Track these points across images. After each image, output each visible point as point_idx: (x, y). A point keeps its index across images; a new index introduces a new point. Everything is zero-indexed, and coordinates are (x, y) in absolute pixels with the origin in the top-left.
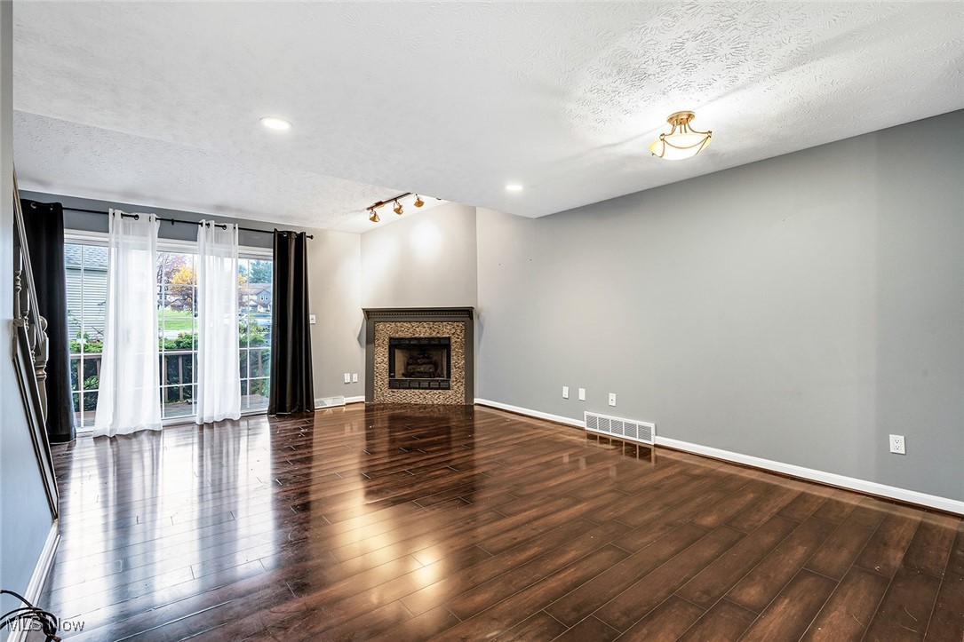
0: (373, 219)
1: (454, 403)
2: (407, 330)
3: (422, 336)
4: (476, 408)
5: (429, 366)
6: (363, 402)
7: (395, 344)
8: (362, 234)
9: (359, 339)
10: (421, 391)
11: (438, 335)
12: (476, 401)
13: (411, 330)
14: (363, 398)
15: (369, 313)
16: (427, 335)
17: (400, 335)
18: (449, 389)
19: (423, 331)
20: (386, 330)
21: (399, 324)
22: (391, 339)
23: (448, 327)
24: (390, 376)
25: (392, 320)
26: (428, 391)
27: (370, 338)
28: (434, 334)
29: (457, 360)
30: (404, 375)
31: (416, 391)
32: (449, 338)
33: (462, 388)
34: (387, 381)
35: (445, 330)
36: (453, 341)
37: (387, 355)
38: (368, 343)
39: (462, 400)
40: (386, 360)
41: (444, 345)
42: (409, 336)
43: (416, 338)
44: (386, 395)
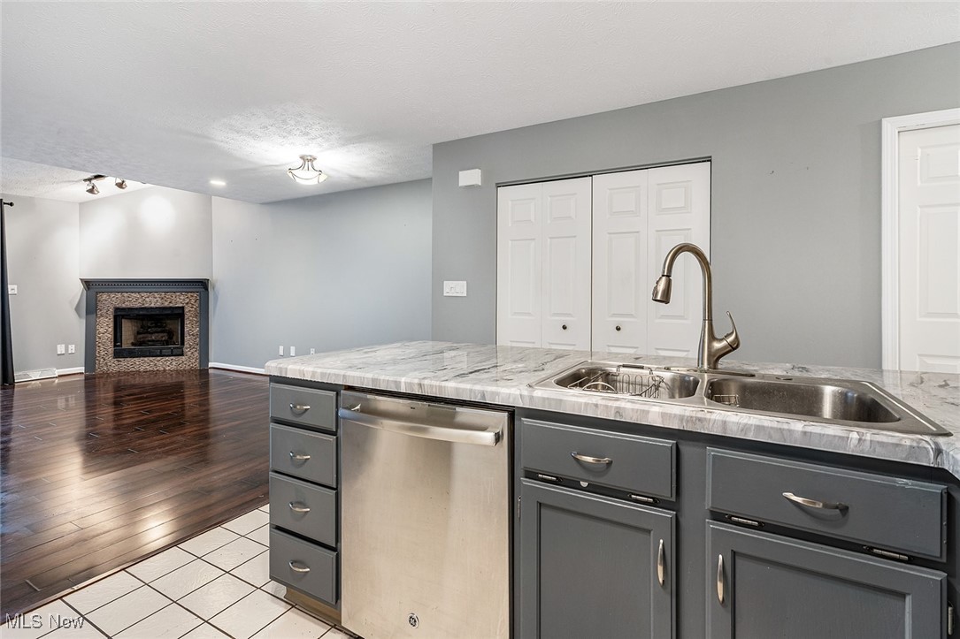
0: (91, 191)
1: (188, 368)
2: (135, 300)
3: (152, 305)
4: (211, 371)
5: (162, 335)
6: (81, 373)
7: (120, 315)
8: (80, 204)
9: (77, 309)
10: (151, 359)
11: (171, 305)
12: (211, 365)
13: (140, 301)
14: (82, 369)
15: (88, 284)
16: (158, 305)
17: (127, 305)
18: (182, 355)
19: (153, 301)
20: (111, 301)
21: (126, 295)
22: (117, 309)
23: (182, 297)
24: (115, 346)
25: (119, 290)
26: (159, 358)
27: (91, 309)
28: (166, 304)
29: (191, 327)
30: (133, 344)
31: (146, 359)
32: (183, 308)
33: (196, 354)
34: (111, 350)
35: (178, 300)
36: (186, 310)
37: (112, 325)
38: (88, 312)
39: (196, 365)
40: (110, 330)
41: (178, 314)
42: (138, 305)
43: (145, 308)
44: (110, 364)
